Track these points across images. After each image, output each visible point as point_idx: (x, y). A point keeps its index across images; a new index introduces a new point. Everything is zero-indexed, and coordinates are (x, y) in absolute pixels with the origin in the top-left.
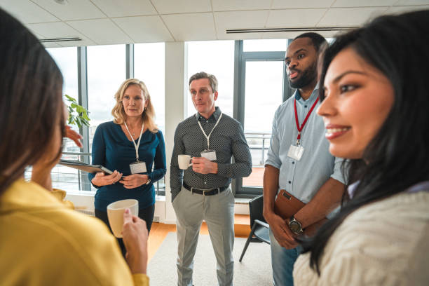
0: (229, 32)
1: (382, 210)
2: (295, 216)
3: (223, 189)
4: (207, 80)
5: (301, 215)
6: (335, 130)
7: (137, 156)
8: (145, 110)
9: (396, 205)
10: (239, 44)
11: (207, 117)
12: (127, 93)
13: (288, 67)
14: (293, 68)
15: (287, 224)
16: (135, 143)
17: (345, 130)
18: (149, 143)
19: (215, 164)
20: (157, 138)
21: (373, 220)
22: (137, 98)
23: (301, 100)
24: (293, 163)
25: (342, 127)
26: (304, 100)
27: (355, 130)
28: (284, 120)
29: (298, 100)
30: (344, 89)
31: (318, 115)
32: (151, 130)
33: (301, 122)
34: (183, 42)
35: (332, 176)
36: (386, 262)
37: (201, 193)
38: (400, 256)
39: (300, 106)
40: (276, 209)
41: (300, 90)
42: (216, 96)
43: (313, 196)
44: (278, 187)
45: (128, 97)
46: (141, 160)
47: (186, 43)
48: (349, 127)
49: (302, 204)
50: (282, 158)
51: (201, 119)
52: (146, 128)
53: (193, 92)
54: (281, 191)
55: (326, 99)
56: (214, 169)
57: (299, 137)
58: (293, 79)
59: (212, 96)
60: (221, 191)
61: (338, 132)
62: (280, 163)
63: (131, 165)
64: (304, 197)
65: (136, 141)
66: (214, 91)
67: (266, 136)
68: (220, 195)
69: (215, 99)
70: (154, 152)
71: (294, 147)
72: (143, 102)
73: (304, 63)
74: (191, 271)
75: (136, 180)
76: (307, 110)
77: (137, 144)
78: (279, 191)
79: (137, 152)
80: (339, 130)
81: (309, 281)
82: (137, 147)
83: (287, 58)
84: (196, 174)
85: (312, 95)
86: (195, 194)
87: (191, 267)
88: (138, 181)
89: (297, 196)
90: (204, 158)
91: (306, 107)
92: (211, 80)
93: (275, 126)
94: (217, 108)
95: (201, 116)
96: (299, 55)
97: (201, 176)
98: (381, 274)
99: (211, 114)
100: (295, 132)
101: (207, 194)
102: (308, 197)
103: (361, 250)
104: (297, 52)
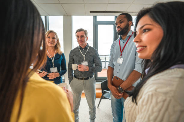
0: (91, 12)
1: (162, 76)
2: (120, 86)
3: (91, 77)
4: (84, 32)
5: (122, 86)
6: (140, 48)
7: (53, 65)
8: (56, 44)
9: (167, 73)
10: (95, 17)
11: (83, 48)
12: (49, 35)
13: (116, 27)
14: (119, 27)
15: (117, 89)
16: (52, 59)
17: (144, 47)
18: (58, 59)
19: (88, 67)
20: (62, 57)
21: (159, 79)
22: (54, 38)
23: (122, 40)
24: (119, 65)
25: (143, 46)
26: (123, 40)
27: (148, 47)
28: (115, 48)
29: (121, 40)
30: (144, 31)
31: (134, 42)
32: (59, 53)
33: (122, 49)
34: (71, 16)
35: (134, 69)
36: (166, 93)
37: (82, 79)
38: (171, 91)
39: (122, 42)
40: (113, 84)
41: (122, 36)
42: (87, 39)
43: (127, 78)
44: (113, 75)
45: (49, 38)
46: (55, 66)
47: (72, 16)
48: (146, 47)
49: (123, 81)
50: (114, 63)
51: (81, 48)
52: (57, 53)
53: (78, 37)
54: (115, 76)
55: (137, 36)
56: (87, 69)
57: (121, 55)
58: (118, 31)
59: (86, 39)
60: (90, 78)
61: (141, 49)
62: (114, 66)
63: (50, 69)
64: (124, 78)
65: (53, 58)
66: (87, 37)
67: (106, 56)
68: (90, 80)
69: (87, 40)
70: (60, 63)
71: (119, 59)
72: (56, 40)
73: (123, 25)
74: (78, 112)
75: (53, 75)
76: (124, 44)
77: (53, 59)
78: (114, 77)
79: (53, 63)
80: (142, 48)
81: (132, 107)
82: (53, 61)
83: (116, 23)
84: (80, 72)
85: (126, 38)
86: (79, 80)
87: (78, 111)
88: (54, 76)
89: (121, 78)
90: (83, 65)
91: (124, 43)
92: (85, 32)
93: (111, 51)
94: (87, 44)
95: (81, 47)
96: (121, 22)
97: (82, 72)
98: (164, 98)
99: (85, 46)
100: (120, 53)
101: (84, 79)
102: (125, 78)
103: (156, 90)
104: (120, 21)
